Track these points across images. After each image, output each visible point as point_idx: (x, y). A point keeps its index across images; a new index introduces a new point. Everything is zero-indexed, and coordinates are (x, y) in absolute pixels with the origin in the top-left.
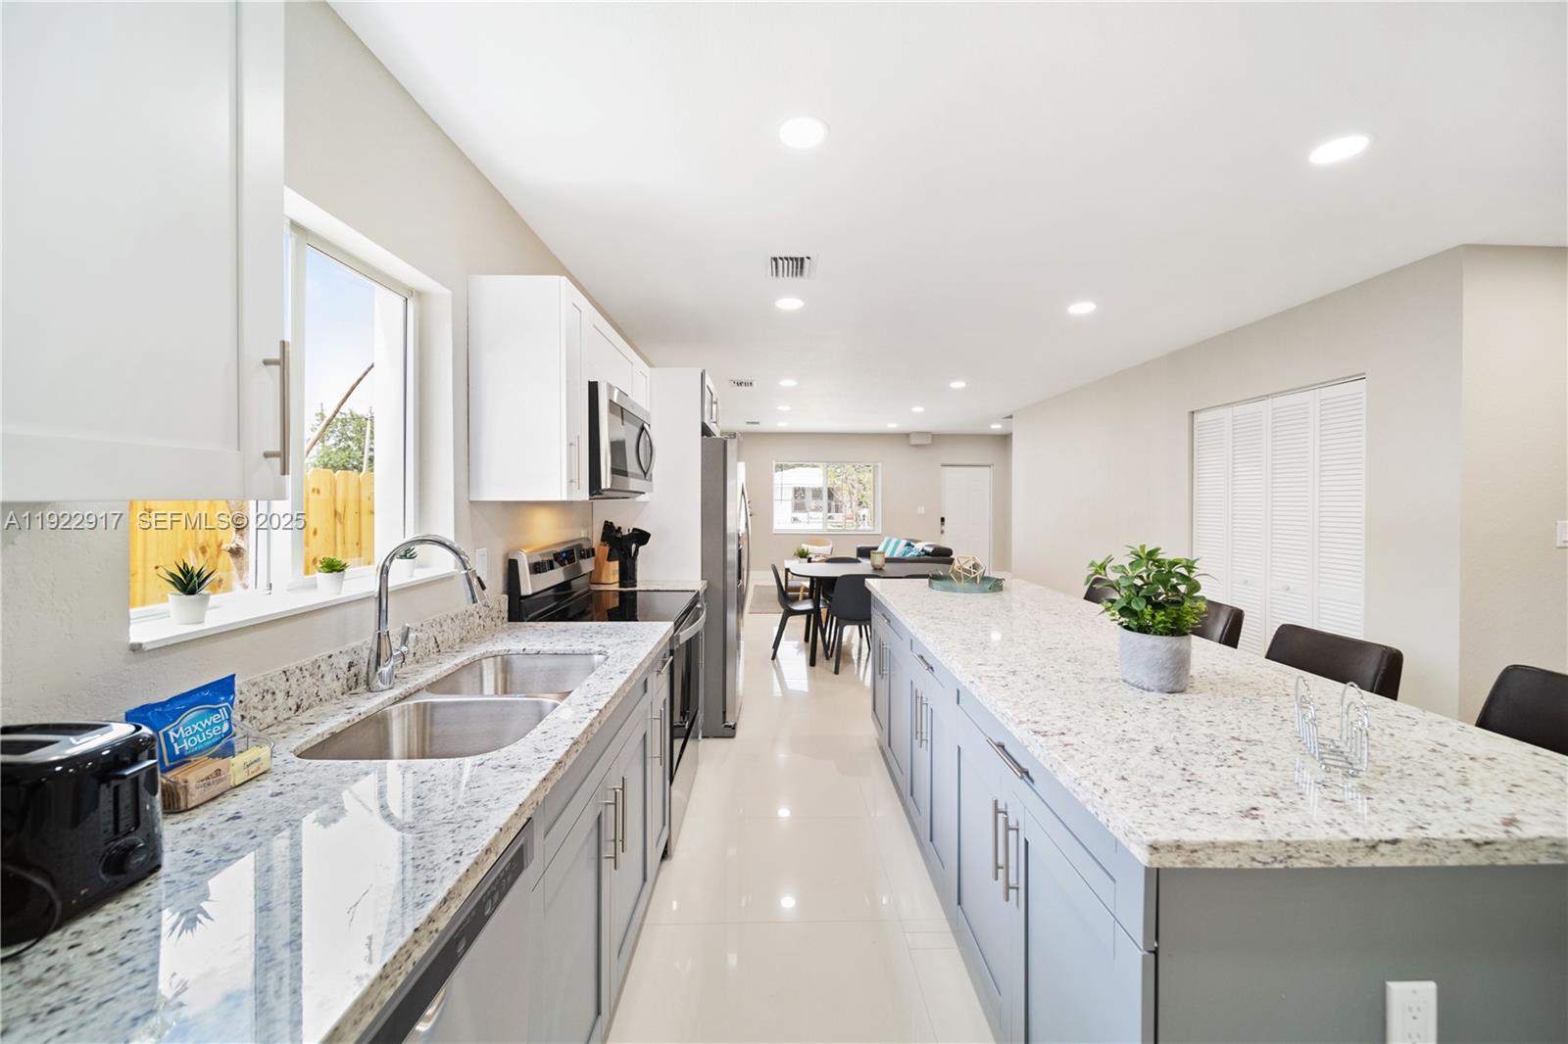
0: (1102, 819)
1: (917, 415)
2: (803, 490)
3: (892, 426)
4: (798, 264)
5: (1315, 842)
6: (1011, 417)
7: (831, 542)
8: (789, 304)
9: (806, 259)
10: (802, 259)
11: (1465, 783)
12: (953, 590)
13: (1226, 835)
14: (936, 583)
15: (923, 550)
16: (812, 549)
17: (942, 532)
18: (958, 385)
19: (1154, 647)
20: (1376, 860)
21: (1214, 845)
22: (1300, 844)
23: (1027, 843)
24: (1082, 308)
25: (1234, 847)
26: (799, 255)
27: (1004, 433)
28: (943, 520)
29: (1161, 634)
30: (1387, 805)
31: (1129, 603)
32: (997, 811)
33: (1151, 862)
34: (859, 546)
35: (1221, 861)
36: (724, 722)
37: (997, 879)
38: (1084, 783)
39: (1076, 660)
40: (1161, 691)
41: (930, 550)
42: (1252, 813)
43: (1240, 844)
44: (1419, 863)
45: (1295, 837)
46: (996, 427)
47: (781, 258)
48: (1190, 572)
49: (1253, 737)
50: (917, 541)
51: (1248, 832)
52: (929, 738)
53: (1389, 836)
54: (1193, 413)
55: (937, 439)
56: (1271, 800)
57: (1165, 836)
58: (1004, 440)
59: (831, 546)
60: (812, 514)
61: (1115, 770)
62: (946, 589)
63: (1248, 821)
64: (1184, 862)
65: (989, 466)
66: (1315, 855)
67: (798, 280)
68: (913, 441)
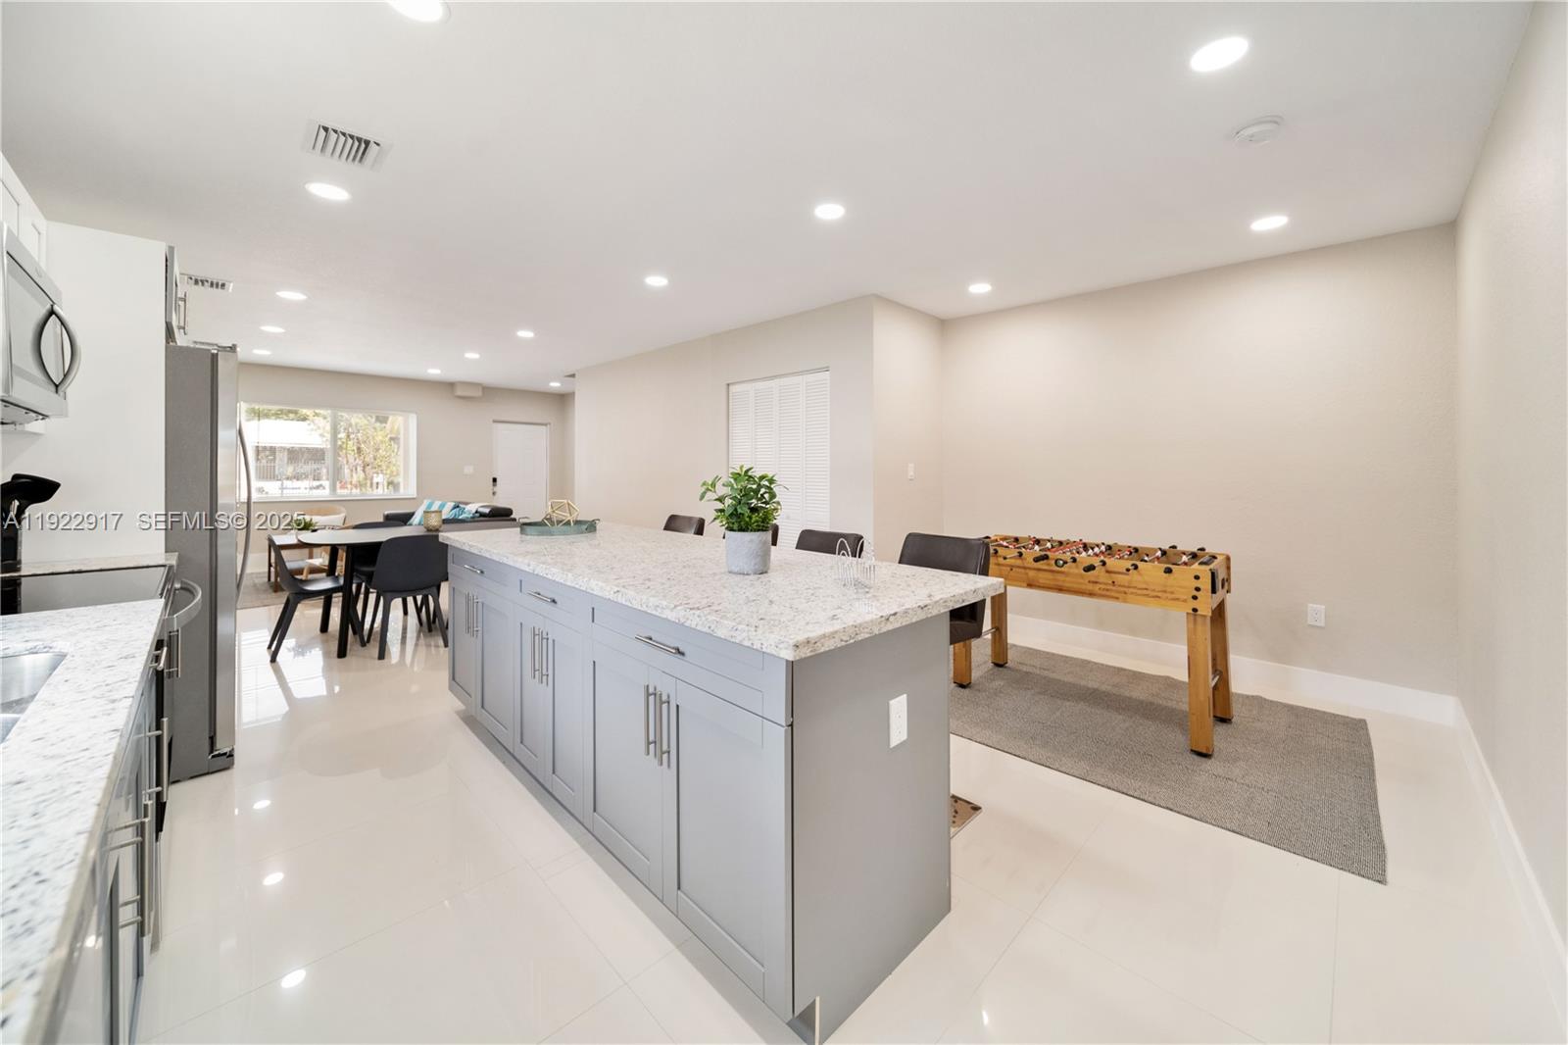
0: (757, 646)
1: (471, 362)
2: (273, 450)
3: (434, 372)
4: (362, 146)
5: (866, 622)
6: (573, 376)
7: (343, 509)
8: (329, 191)
9: (372, 145)
10: (367, 143)
11: (909, 586)
12: (551, 534)
13: (828, 629)
14: (528, 529)
15: (477, 512)
16: (317, 519)
17: (494, 493)
18: (525, 334)
19: (751, 541)
20: (890, 627)
21: (824, 636)
22: (860, 625)
23: (678, 706)
24: (657, 281)
25: (833, 635)
26: (364, 137)
27: (562, 392)
28: (495, 480)
29: (755, 531)
30: (886, 601)
31: (736, 510)
32: (648, 695)
33: (795, 657)
34: (386, 513)
35: (829, 645)
36: (211, 752)
37: (648, 754)
38: (740, 627)
39: (689, 566)
40: (755, 574)
41: (487, 511)
42: (834, 617)
43: (836, 632)
44: (904, 624)
45: (858, 622)
46: (555, 385)
47: (335, 131)
48: (771, 484)
49: (816, 586)
50: (467, 504)
51: (837, 626)
52: (550, 672)
53: (892, 612)
54: (728, 385)
55: (489, 393)
56: (839, 610)
57: (801, 637)
58: (562, 401)
59: (342, 515)
60: (287, 483)
61: (755, 616)
62: (542, 534)
63: (835, 621)
64: (811, 651)
65: (546, 425)
66: (866, 630)
67: (354, 168)
68: (459, 392)
